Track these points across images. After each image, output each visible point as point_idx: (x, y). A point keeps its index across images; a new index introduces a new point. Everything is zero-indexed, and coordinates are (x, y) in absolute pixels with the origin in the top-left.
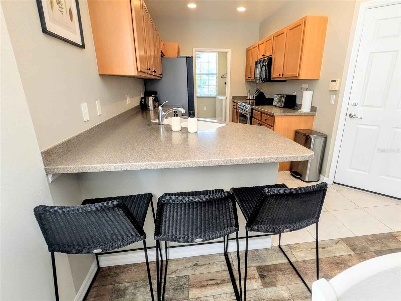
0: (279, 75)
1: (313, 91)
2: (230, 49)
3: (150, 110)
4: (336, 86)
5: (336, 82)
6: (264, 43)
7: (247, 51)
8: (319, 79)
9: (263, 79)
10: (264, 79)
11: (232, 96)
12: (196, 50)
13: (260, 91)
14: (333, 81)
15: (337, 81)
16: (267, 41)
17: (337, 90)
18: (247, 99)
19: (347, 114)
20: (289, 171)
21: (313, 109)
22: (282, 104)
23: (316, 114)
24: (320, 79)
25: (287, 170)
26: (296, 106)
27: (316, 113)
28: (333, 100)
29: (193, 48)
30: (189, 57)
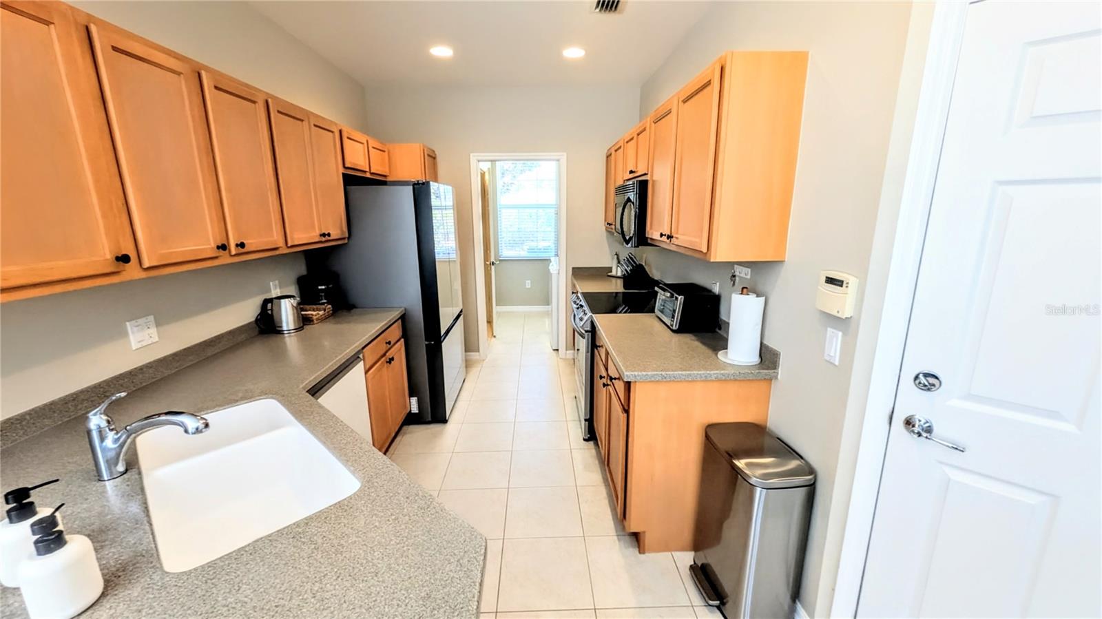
0: (659, 234)
1: (764, 298)
2: (565, 154)
3: (286, 335)
4: (842, 303)
5: (841, 286)
6: (632, 139)
7: (607, 157)
8: (782, 262)
9: (627, 238)
10: (631, 238)
11: (573, 268)
12: (480, 158)
13: (635, 263)
14: (830, 281)
15: (847, 283)
16: (638, 135)
17: (846, 318)
18: (609, 274)
19: (893, 412)
20: (691, 550)
21: (768, 358)
22: (673, 321)
23: (779, 377)
24: (786, 260)
25: (683, 549)
26: (720, 329)
27: (778, 373)
28: (833, 350)
29: (471, 155)
30: (420, 182)
